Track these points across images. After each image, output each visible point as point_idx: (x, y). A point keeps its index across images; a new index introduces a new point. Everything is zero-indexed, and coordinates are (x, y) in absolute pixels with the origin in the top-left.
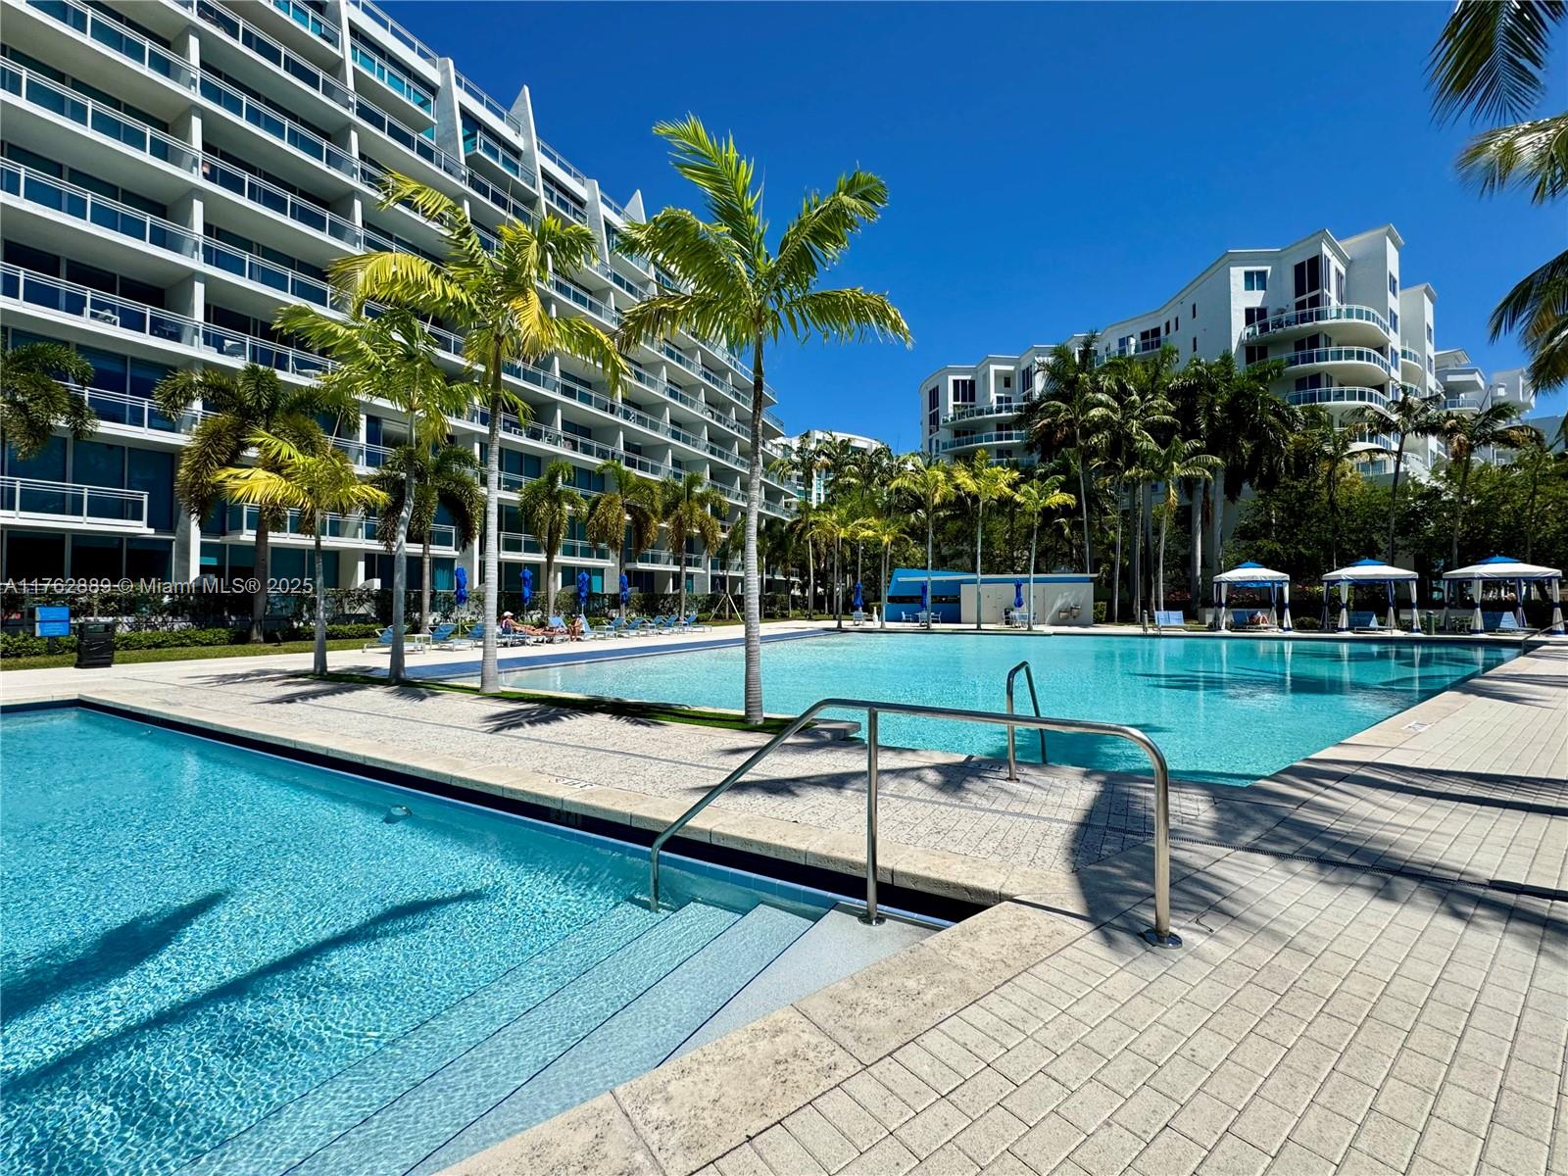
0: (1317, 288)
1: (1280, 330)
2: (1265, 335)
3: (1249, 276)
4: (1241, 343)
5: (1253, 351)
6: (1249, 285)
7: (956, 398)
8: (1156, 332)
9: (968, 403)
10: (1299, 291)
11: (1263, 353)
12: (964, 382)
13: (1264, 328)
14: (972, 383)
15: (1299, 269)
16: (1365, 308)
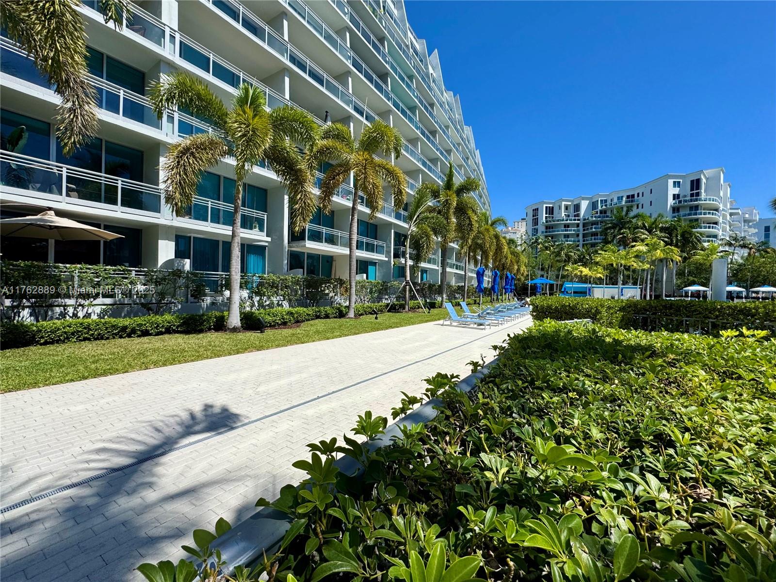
0: (699, 189)
1: (686, 204)
2: (680, 204)
3: (674, 182)
4: (671, 206)
5: (675, 209)
6: (674, 186)
7: (546, 214)
8: (633, 196)
9: (551, 216)
10: (692, 189)
11: (678, 211)
12: (550, 207)
13: (680, 202)
14: (553, 207)
15: (692, 182)
16: (715, 198)
